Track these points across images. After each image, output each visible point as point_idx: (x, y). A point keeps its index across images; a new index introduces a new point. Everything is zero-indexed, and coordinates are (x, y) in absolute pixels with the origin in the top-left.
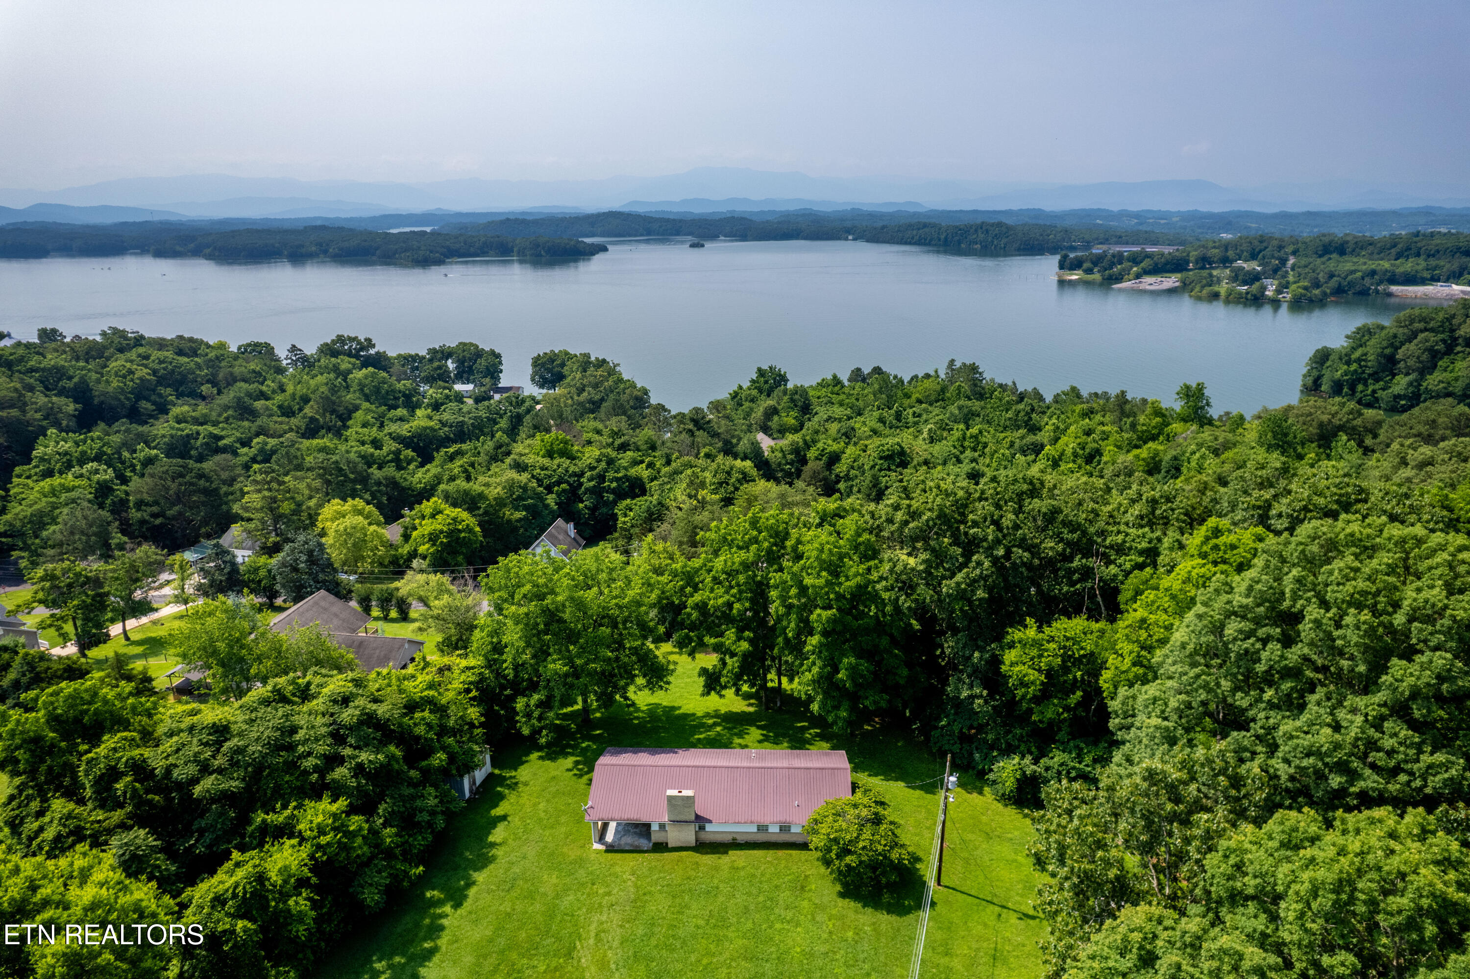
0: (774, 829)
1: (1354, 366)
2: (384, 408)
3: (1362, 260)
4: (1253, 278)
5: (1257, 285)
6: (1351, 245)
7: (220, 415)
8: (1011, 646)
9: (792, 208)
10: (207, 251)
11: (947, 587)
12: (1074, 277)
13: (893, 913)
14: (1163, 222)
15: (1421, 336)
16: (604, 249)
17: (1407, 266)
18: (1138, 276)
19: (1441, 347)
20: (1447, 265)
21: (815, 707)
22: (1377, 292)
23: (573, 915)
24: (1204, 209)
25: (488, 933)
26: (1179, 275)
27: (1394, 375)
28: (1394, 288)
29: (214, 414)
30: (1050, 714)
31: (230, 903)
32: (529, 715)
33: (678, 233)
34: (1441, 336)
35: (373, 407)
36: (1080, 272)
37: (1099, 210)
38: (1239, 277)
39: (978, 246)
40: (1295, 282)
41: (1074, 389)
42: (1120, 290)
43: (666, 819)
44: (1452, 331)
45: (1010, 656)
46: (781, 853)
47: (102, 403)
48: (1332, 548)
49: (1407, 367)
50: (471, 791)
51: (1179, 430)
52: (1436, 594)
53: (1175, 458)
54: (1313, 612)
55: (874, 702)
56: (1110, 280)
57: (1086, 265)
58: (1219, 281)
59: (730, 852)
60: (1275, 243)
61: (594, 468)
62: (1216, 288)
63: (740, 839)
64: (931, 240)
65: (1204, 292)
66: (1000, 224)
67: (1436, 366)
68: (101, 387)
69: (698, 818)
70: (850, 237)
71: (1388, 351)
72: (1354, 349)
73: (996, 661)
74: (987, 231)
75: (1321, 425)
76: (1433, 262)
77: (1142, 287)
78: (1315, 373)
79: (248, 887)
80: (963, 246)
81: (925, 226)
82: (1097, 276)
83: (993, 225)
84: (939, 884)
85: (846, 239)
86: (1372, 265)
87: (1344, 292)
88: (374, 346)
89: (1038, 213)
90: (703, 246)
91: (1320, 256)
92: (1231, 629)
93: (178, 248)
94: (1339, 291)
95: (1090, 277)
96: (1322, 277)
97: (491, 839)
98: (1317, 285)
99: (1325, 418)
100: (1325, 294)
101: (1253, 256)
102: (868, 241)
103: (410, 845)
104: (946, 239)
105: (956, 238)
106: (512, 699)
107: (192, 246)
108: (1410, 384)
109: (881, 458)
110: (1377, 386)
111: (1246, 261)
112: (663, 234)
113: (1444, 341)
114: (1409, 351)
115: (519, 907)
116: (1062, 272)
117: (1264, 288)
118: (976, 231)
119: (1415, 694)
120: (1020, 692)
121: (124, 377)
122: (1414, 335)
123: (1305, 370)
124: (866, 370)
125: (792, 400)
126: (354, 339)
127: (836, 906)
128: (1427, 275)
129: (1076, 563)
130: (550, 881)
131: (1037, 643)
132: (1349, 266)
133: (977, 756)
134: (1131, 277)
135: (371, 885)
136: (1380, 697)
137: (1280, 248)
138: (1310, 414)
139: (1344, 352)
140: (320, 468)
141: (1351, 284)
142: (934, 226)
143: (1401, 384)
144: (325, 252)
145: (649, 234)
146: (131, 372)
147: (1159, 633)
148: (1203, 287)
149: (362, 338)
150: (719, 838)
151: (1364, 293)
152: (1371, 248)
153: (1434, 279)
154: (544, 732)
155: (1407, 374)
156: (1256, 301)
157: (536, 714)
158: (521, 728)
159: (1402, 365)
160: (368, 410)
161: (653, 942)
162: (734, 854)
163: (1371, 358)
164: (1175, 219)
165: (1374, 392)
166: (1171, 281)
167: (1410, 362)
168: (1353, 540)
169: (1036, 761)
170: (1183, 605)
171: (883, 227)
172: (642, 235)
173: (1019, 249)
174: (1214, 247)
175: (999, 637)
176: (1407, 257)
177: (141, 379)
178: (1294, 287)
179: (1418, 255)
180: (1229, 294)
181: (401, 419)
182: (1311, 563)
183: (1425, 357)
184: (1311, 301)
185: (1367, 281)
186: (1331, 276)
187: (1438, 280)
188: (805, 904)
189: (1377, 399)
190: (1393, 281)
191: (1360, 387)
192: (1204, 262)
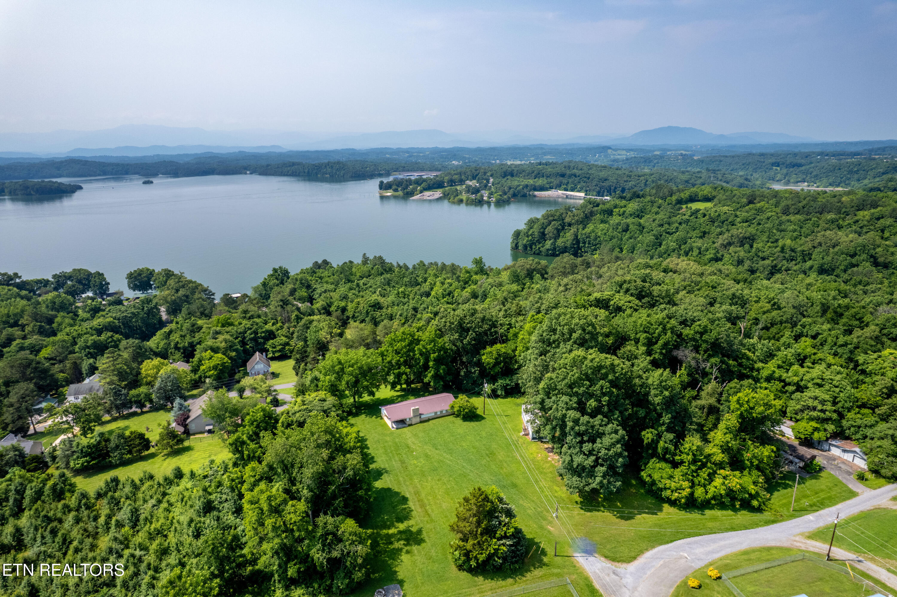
0: (439, 413)
1: (530, 238)
3: (521, 180)
4: (476, 191)
5: (479, 194)
6: (515, 172)
8: (484, 354)
9: (199, 151)
11: (465, 342)
12: (389, 194)
13: (476, 422)
14: (421, 155)
15: (553, 223)
16: (78, 187)
17: (540, 182)
18: (421, 192)
19: (560, 227)
20: (555, 181)
21: (432, 384)
22: (530, 195)
24: (440, 146)
26: (441, 190)
27: (545, 241)
28: (536, 193)
30: (496, 371)
33: (127, 173)
34: (559, 222)
36: (391, 191)
37: (386, 148)
38: (469, 190)
39: (328, 176)
40: (496, 193)
41: (421, 262)
42: (413, 200)
43: (409, 418)
44: (563, 220)
45: (484, 357)
46: (442, 418)
48: (560, 315)
49: (550, 237)
51: (478, 279)
52: (577, 321)
53: (484, 292)
54: (559, 328)
56: (408, 195)
57: (394, 187)
58: (461, 193)
59: (430, 421)
60: (482, 171)
61: (251, 329)
62: (460, 197)
63: (431, 417)
64: (299, 173)
65: (456, 199)
66: (338, 163)
67: (559, 235)
69: (420, 414)
70: (248, 172)
71: (542, 230)
72: (529, 230)
73: (480, 360)
74: (332, 167)
75: (528, 270)
76: (549, 180)
77: (425, 198)
78: (515, 241)
80: (319, 176)
81: (294, 164)
82: (400, 193)
83: (335, 163)
84: (484, 413)
85: (246, 174)
86: (526, 182)
87: (517, 196)
89: (353, 152)
90: (152, 182)
91: (504, 178)
92: (544, 334)
94: (514, 195)
95: (397, 194)
96: (506, 189)
98: (505, 193)
99: (528, 266)
100: (509, 198)
101: (474, 178)
102: (260, 174)
104: (308, 172)
105: (315, 171)
108: (552, 244)
109: (370, 306)
110: (540, 246)
111: (471, 180)
112: (116, 174)
113: (560, 224)
114: (549, 230)
116: (382, 191)
117: (482, 196)
118: (326, 167)
119: (577, 339)
120: (487, 367)
122: (550, 223)
123: (511, 240)
124: (320, 262)
125: (301, 283)
128: (548, 186)
129: (493, 330)
130: (388, 438)
131: (491, 352)
132: (516, 183)
134: (418, 192)
136: (572, 340)
137: (485, 173)
138: (523, 266)
139: (525, 231)
141: (519, 192)
142: (299, 164)
143: (548, 244)
147: (527, 340)
148: (455, 197)
150: (425, 419)
151: (524, 196)
152: (524, 173)
153: (551, 188)
155: (550, 240)
156: (480, 203)
159: (547, 236)
162: (432, 421)
163: (536, 234)
164: (427, 153)
165: (539, 248)
166: (438, 194)
167: (551, 235)
168: (563, 313)
169: (494, 385)
170: (530, 334)
171: (268, 166)
172: (99, 175)
173: (352, 177)
174: (455, 174)
175: (478, 353)
176: (539, 178)
178: (495, 195)
179: (543, 177)
180: (467, 200)
182: (557, 319)
183: (555, 232)
184: (504, 201)
185: (525, 190)
186: (510, 188)
187: (552, 188)
188: (457, 426)
189: (541, 252)
190: (535, 189)
191: (534, 247)
192: (452, 182)
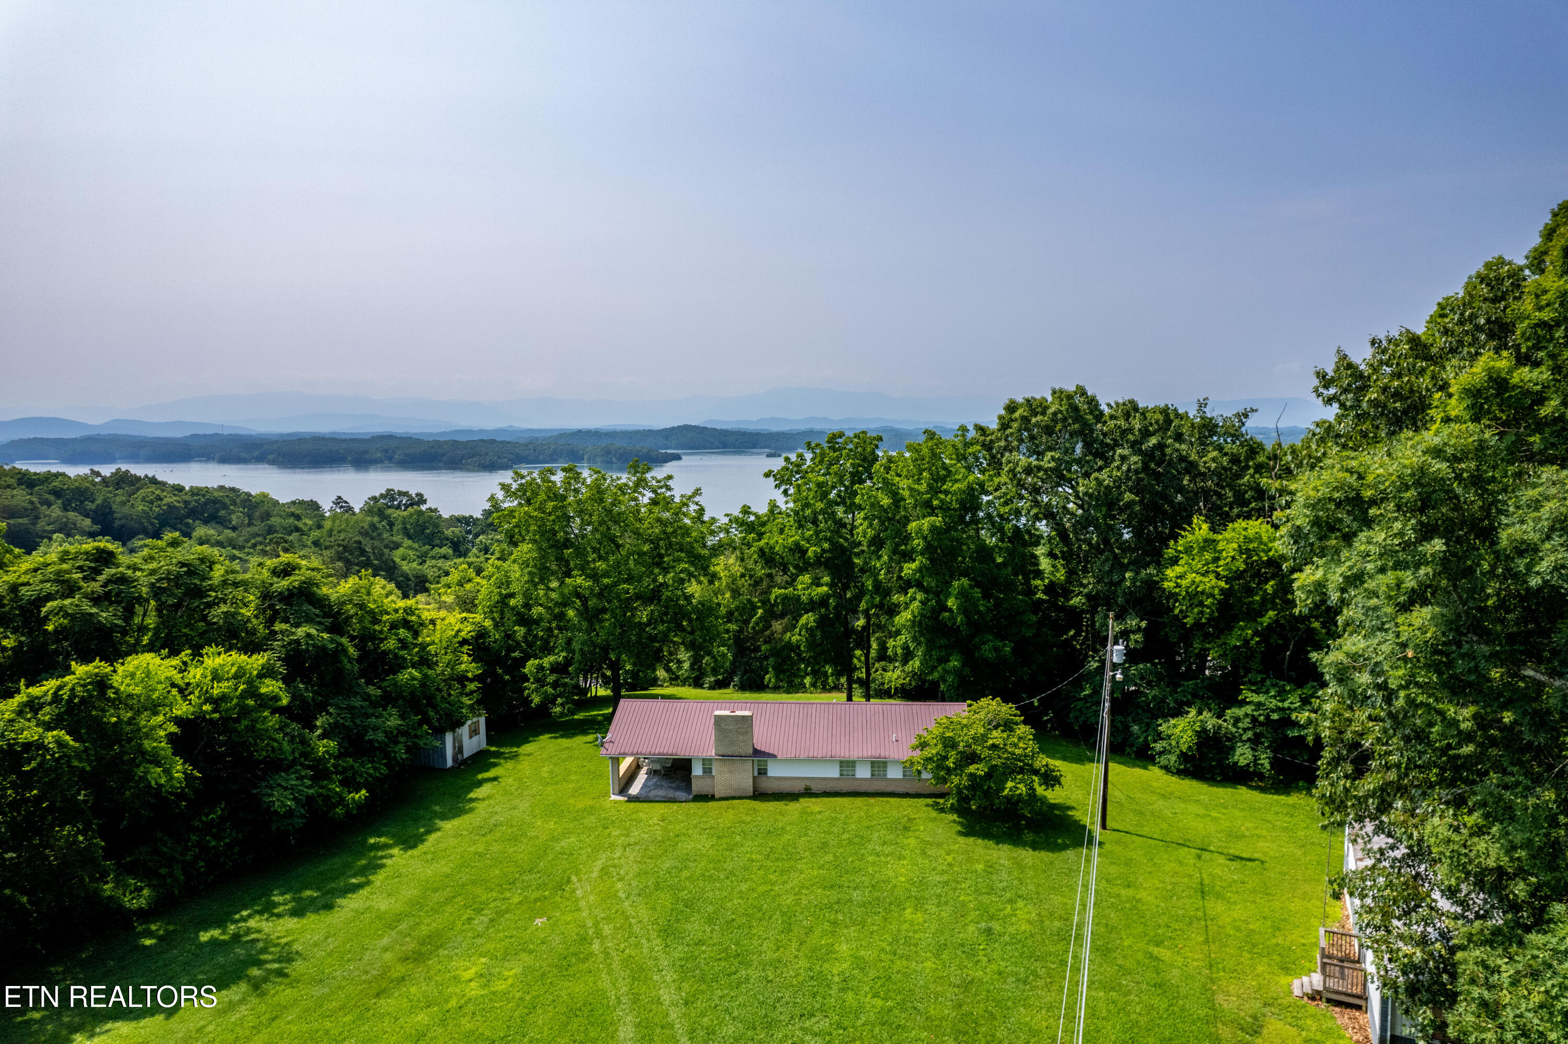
0: (864, 772)
2: (427, 547)
7: (247, 541)
10: (271, 457)
13: (1041, 849)
16: (678, 457)
23: (572, 854)
25: (447, 870)
29: (241, 539)
31: (47, 709)
32: (541, 682)
33: (754, 446)
35: (416, 546)
43: (712, 753)
46: (872, 801)
47: (123, 526)
50: (455, 759)
55: (996, 649)
59: (801, 800)
63: (815, 787)
68: (126, 510)
69: (757, 752)
79: (79, 689)
84: (1104, 826)
88: (425, 502)
93: (242, 455)
97: (472, 795)
103: (355, 773)
106: (522, 662)
107: (257, 453)
112: (739, 448)
115: (495, 848)
121: (152, 502)
126: (405, 494)
127: (955, 843)
130: (545, 827)
133: (1135, 728)
135: (286, 789)
140: (339, 545)
144: (390, 459)
145: (724, 447)
146: (160, 499)
149: (413, 493)
150: (786, 787)
154: (559, 700)
157: (551, 678)
158: (529, 695)
160: (410, 548)
161: (685, 874)
162: (804, 802)
172: (717, 448)
177: (168, 505)
181: (445, 557)
188: (912, 842)
